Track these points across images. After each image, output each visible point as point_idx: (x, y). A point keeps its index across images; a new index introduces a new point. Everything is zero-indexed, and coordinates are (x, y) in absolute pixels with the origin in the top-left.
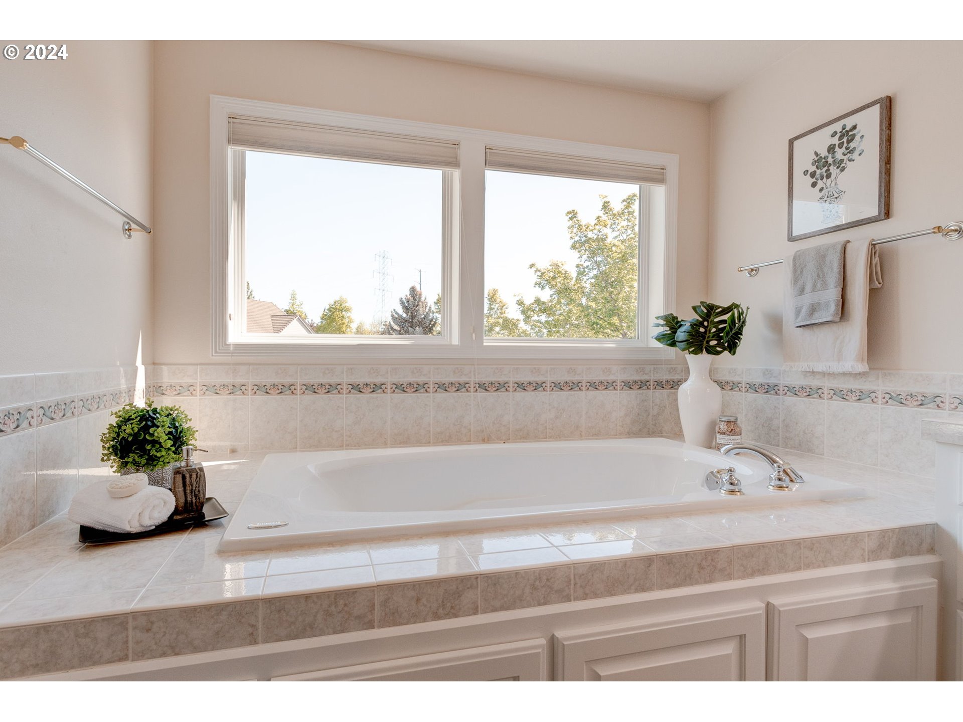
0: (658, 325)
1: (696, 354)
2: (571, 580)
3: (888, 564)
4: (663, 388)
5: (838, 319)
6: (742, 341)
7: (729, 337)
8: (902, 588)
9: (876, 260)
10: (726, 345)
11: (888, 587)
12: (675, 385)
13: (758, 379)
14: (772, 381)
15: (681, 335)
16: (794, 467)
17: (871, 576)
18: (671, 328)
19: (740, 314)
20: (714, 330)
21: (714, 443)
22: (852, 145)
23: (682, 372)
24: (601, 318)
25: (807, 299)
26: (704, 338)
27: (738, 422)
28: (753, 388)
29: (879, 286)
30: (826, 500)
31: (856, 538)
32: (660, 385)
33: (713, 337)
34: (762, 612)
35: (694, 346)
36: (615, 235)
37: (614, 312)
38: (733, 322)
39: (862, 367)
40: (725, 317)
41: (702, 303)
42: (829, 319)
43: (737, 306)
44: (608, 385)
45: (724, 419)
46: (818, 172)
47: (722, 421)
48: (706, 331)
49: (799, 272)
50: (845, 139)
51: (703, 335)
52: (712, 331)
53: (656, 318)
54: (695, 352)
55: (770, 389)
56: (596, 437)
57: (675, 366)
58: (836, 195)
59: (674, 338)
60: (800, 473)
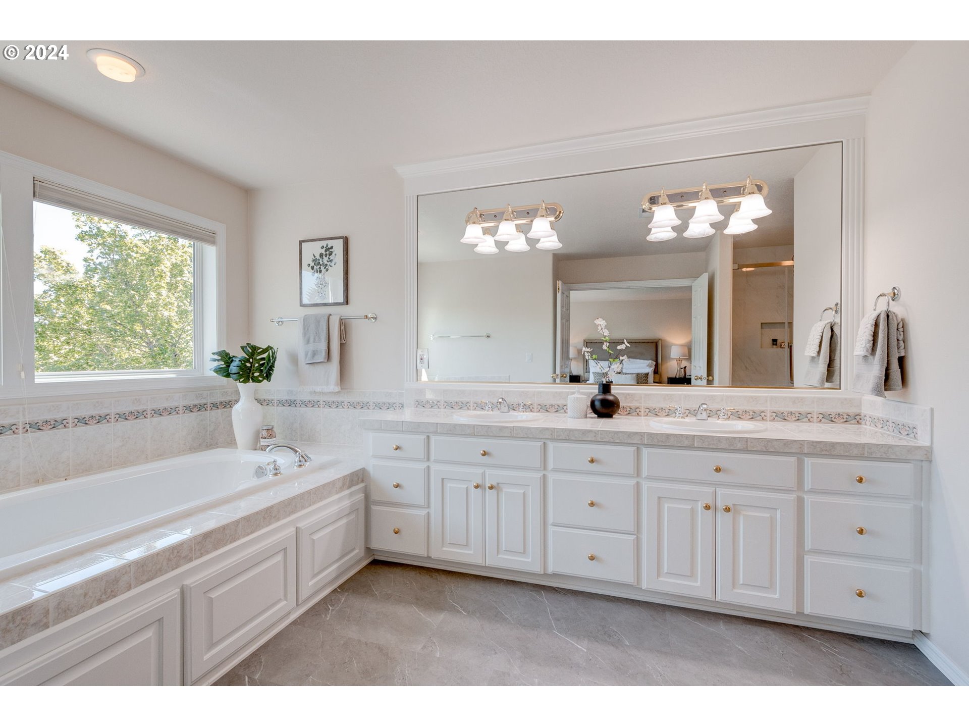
0: (215, 360)
1: (245, 383)
2: (192, 548)
3: (347, 492)
4: (218, 408)
5: (326, 361)
6: (274, 372)
7: (267, 369)
8: (352, 502)
9: (343, 327)
10: (265, 375)
11: (346, 503)
12: (228, 405)
13: (285, 397)
14: (293, 398)
15: (233, 368)
16: (307, 453)
17: (340, 499)
18: (225, 363)
19: (273, 353)
20: (257, 365)
21: (258, 445)
22: (331, 257)
23: (232, 394)
24: (120, 324)
25: (311, 347)
26: (250, 371)
27: (274, 429)
28: (281, 403)
29: (344, 342)
30: (322, 467)
31: (333, 483)
32: (215, 406)
33: (256, 370)
34: (294, 533)
35: (243, 377)
36: (136, 233)
37: (136, 317)
38: (269, 360)
39: (337, 389)
40: (265, 356)
41: (247, 344)
42: (322, 361)
43: (271, 348)
44: (170, 411)
45: (265, 428)
46: (315, 267)
47: (264, 430)
48: (251, 366)
49: (306, 329)
50: (328, 253)
51: (250, 369)
52: (256, 366)
53: (212, 353)
54: (244, 382)
55: (291, 403)
56: (162, 457)
57: (227, 390)
58: (324, 285)
59: (228, 371)
60: (309, 456)
